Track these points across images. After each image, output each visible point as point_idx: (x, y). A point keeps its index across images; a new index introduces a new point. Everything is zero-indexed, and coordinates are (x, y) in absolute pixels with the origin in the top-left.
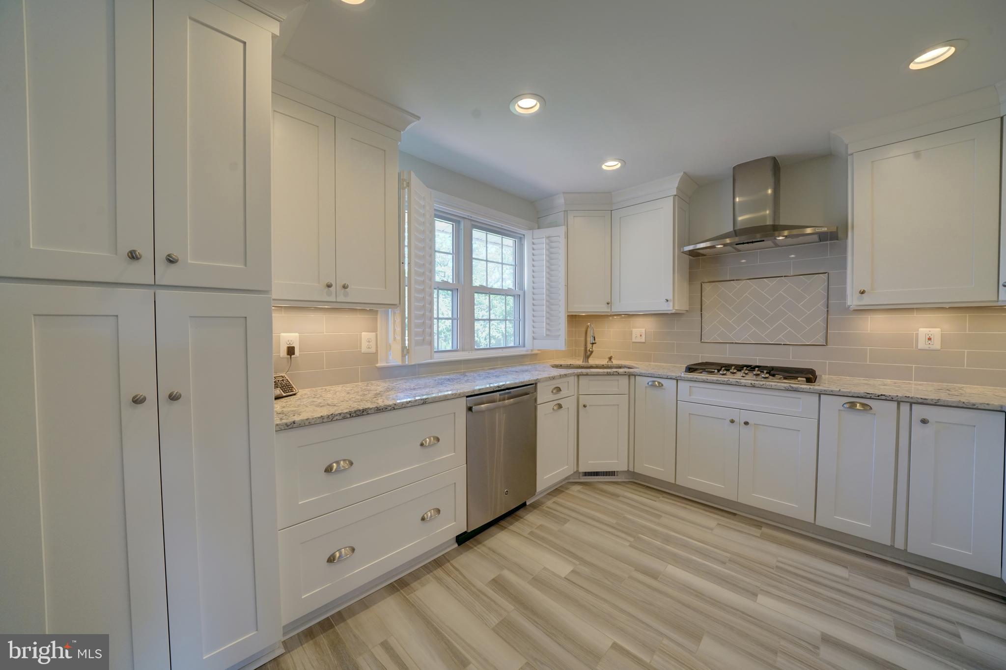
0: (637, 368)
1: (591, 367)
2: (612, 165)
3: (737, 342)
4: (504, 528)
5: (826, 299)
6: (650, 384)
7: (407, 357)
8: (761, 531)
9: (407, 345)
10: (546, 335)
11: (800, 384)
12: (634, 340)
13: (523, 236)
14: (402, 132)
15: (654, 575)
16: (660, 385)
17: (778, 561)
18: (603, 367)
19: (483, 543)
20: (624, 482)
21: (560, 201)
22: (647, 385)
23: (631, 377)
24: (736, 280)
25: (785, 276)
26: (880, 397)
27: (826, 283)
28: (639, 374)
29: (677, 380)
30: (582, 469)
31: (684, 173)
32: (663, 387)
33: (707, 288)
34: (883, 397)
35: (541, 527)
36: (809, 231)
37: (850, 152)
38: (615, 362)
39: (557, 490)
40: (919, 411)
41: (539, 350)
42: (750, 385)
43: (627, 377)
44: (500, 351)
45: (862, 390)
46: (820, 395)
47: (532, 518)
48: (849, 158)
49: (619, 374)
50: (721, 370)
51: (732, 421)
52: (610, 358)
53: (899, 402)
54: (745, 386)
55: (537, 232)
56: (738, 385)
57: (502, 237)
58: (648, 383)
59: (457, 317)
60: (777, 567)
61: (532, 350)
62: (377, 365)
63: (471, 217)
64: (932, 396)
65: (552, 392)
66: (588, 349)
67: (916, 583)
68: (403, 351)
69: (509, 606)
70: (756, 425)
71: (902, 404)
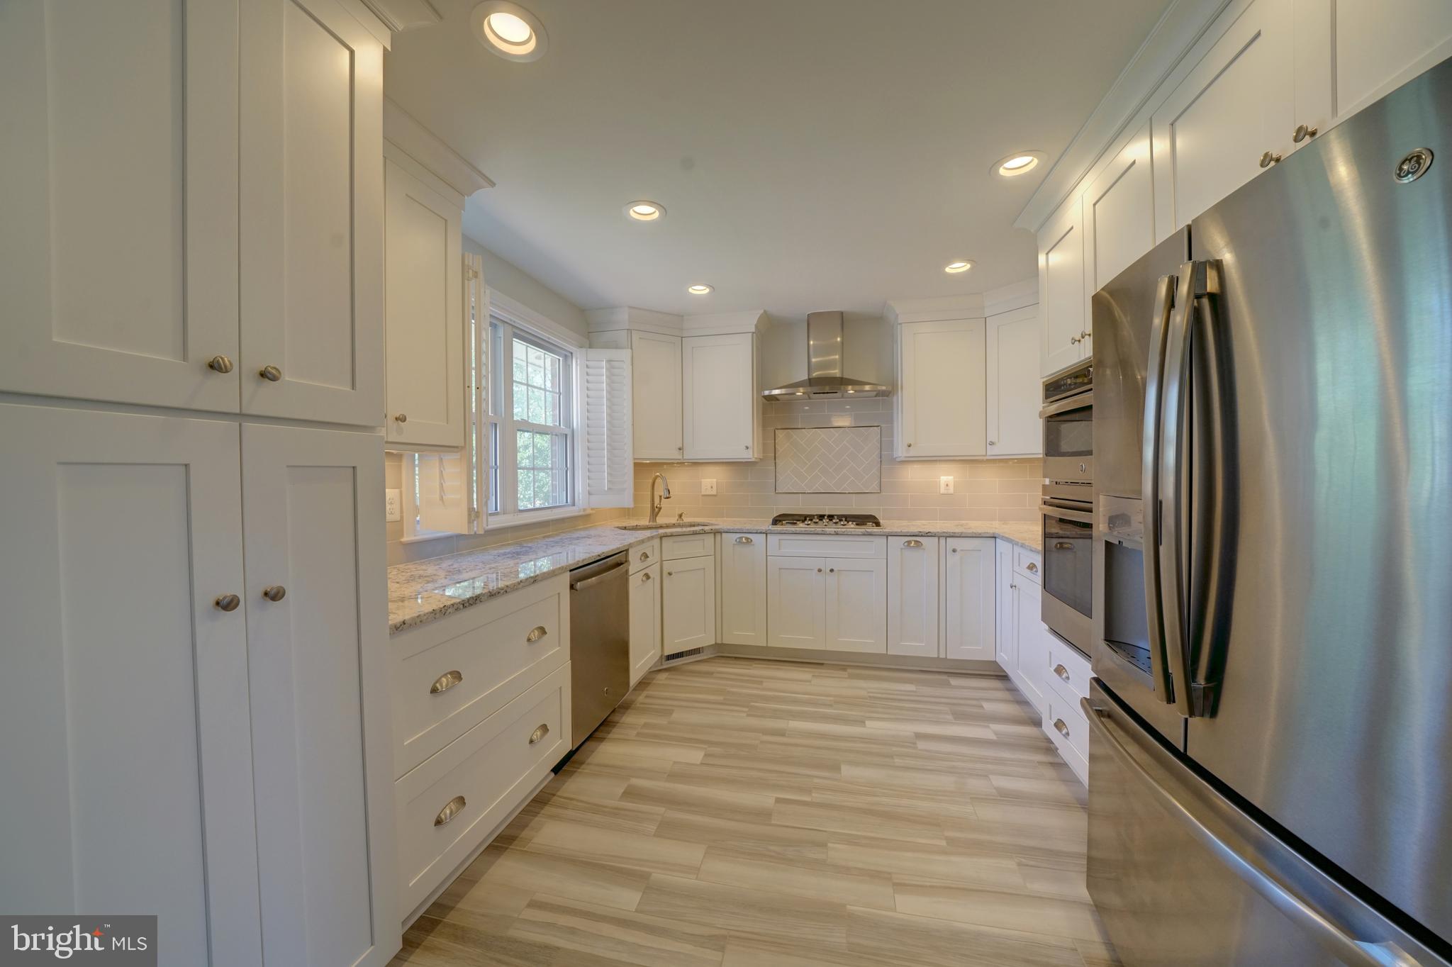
0: (718, 524)
1: (661, 527)
2: (700, 290)
3: (811, 491)
4: (602, 740)
5: (879, 450)
6: (739, 541)
7: (475, 522)
8: (846, 673)
9: (475, 506)
10: (609, 489)
11: (870, 528)
12: (703, 493)
13: (570, 355)
14: (466, 197)
15: (781, 733)
16: (748, 541)
17: (869, 692)
18: (674, 526)
19: (587, 762)
20: (710, 658)
21: (623, 317)
22: (734, 543)
23: (716, 535)
24: (807, 428)
26: (928, 535)
27: (879, 436)
28: (726, 530)
29: (766, 534)
30: (667, 653)
31: (765, 311)
32: (752, 543)
33: (780, 434)
34: (930, 534)
35: (646, 725)
36: (867, 388)
37: (899, 322)
38: (686, 520)
39: (644, 684)
40: (952, 543)
41: (592, 509)
42: (833, 533)
43: (712, 535)
44: (548, 512)
45: (914, 530)
46: (887, 536)
47: (629, 719)
48: (899, 326)
49: (705, 533)
50: (806, 520)
51: (820, 570)
52: (680, 516)
53: (938, 536)
54: (829, 534)
55: (593, 353)
56: (821, 534)
57: (545, 354)
58: (736, 541)
59: (496, 464)
60: (870, 697)
61: (584, 510)
62: (402, 540)
63: (514, 322)
64: (958, 530)
65: (641, 559)
66: (655, 505)
67: (954, 681)
68: (469, 515)
69: (661, 810)
70: (839, 571)
71: (941, 538)
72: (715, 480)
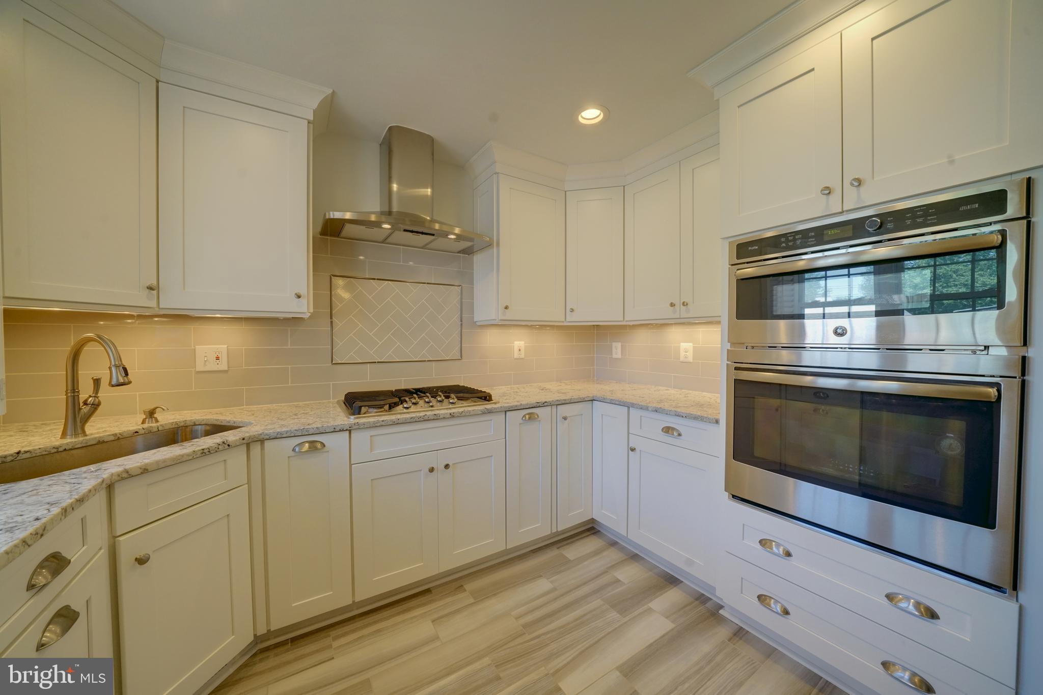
0: (250, 424)
3: (380, 361)
5: (460, 312)
6: (297, 449)
16: (319, 446)
22: (293, 454)
23: (252, 446)
24: (378, 279)
26: (544, 405)
27: (460, 296)
28: (274, 435)
29: (348, 431)
32: (325, 449)
33: (340, 282)
34: (546, 404)
40: (563, 410)
42: (448, 416)
43: (247, 448)
45: (533, 400)
46: (505, 412)
48: (494, 176)
51: (432, 470)
53: (551, 404)
54: (444, 418)
56: (436, 418)
58: (294, 450)
66: (82, 398)
70: (454, 464)
71: (553, 407)
72: (226, 346)
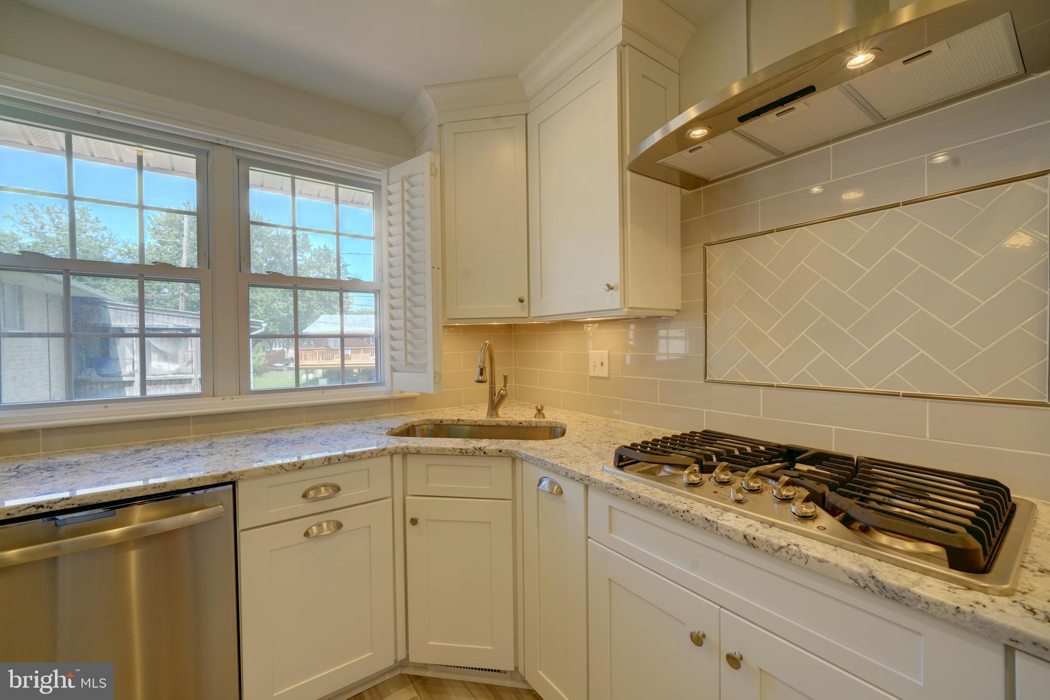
3: (782, 383)
10: (407, 364)
12: (592, 373)
13: (379, 183)
23: (517, 461)
24: (779, 230)
25: (905, 204)
29: (586, 486)
42: (741, 539)
49: (484, 453)
51: (698, 639)
52: (540, 411)
54: (729, 538)
55: (394, 172)
65: (305, 496)
72: (606, 352)
